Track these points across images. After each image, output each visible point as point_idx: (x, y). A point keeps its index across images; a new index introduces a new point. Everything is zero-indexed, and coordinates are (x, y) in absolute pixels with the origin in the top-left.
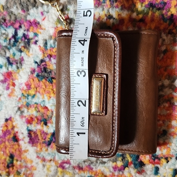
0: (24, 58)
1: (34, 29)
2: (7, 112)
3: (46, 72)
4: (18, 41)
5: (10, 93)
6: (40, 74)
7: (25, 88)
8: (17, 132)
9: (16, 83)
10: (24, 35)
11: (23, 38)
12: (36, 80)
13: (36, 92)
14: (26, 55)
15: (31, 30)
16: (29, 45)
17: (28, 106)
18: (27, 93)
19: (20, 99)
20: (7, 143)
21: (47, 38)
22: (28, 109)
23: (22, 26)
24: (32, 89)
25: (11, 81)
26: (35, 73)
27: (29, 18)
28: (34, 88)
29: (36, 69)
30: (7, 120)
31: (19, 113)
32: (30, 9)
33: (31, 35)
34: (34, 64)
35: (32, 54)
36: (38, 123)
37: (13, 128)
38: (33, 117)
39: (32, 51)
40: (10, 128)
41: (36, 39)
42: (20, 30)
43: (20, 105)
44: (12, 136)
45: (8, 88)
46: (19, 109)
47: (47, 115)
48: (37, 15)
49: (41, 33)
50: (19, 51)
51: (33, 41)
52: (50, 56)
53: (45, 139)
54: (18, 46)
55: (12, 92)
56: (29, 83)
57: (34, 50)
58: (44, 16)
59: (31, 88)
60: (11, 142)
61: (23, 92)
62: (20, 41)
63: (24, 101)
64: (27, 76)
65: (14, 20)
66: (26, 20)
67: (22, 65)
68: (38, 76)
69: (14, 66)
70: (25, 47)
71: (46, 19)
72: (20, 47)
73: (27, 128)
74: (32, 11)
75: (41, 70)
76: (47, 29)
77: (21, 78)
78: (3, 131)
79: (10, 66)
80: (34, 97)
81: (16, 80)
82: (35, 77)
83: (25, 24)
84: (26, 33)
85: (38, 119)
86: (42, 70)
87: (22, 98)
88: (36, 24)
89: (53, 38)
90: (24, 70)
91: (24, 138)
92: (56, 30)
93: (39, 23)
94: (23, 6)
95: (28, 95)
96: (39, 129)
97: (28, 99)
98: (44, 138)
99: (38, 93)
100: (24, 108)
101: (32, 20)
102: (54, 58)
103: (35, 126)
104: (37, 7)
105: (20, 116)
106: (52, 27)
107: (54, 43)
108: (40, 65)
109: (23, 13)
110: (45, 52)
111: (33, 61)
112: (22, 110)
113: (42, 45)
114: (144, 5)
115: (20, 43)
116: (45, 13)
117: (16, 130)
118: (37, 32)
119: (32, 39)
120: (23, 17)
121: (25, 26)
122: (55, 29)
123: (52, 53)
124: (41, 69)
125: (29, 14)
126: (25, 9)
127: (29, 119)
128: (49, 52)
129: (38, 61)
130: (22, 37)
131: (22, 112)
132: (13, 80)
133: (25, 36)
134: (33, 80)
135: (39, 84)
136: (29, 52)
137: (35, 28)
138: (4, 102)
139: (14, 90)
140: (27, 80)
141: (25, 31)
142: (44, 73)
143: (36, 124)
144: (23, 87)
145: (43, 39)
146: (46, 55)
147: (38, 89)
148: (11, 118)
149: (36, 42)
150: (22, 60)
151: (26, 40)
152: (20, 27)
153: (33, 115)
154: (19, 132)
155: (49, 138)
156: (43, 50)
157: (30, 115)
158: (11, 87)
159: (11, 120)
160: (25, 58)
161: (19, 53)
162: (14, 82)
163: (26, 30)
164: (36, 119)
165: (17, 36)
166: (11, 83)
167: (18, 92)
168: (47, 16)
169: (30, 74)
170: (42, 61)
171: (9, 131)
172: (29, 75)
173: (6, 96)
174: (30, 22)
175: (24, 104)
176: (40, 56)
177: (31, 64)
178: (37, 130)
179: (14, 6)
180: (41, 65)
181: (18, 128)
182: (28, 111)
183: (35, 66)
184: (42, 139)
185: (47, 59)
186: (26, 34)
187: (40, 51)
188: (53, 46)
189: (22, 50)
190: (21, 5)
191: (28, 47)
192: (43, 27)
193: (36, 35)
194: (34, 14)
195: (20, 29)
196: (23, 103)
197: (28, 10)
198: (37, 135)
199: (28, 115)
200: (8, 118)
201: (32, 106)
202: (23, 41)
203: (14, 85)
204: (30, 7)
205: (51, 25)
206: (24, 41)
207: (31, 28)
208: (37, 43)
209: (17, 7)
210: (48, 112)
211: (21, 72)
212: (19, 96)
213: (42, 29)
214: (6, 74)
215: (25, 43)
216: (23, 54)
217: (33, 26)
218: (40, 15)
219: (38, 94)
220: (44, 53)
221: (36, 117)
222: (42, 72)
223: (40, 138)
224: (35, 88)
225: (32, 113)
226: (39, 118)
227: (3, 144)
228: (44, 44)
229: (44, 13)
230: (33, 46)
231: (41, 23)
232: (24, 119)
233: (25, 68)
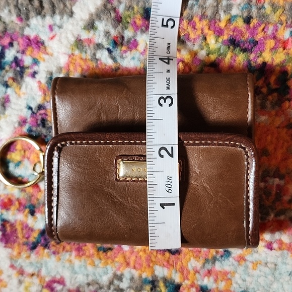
0: (11, 98)
1: (35, 53)
3: (44, 126)
4: (4, 69)
6: (34, 129)
10: (16, 59)
11: (14, 65)
13: (24, 157)
14: (14, 93)
15: (28, 53)
16: (22, 77)
18: (8, 157)
21: (54, 69)
23: (15, 43)
24: (17, 152)
26: (25, 124)
27: (28, 32)
28: (20, 151)
29: (29, 120)
32: (32, 17)
33: (27, 60)
34: (26, 110)
35: (24, 93)
36: (19, 211)
38: (13, 199)
39: (26, 87)
41: (36, 68)
42: (10, 50)
47: (38, 200)
48: (41, 29)
49: (44, 60)
50: (4, 85)
51: (30, 71)
53: (27, 238)
54: (3, 77)
57: (29, 87)
58: (54, 33)
59: (16, 150)
62: (7, 68)
64: (12, 129)
65: (3, 32)
66: (23, 35)
67: (5, 109)
68: (30, 131)
70: (14, 79)
71: (57, 38)
72: (6, 79)
73: (1, 216)
74: (35, 21)
75: (37, 122)
76: (55, 54)
77: (1, 131)
80: (18, 166)
82: (25, 133)
83: (20, 41)
84: (19, 56)
85: (20, 204)
86: (39, 122)
88: (38, 44)
89: (63, 71)
90: (8, 117)
92: (70, 59)
93: (43, 44)
94: (20, 10)
95: (9, 161)
96: (21, 221)
98: (26, 236)
99: (26, 160)
101: (32, 36)
103: (14, 214)
104: (44, 16)
106: (65, 54)
108: (36, 114)
109: (19, 23)
110: (47, 94)
111: (25, 105)
113: (44, 81)
114: (220, 40)
115: (7, 71)
116: (56, 29)
118: (38, 58)
119: (28, 68)
120: (18, 29)
121: (18, 44)
122: (70, 56)
124: (37, 120)
125: (28, 26)
126: (23, 16)
127: (6, 200)
129: (34, 106)
130: (12, 62)
133: (17, 61)
135: (29, 145)
136: (20, 88)
137: (36, 50)
140: (10, 135)
141: (18, 52)
142: (41, 127)
143: (16, 212)
145: (46, 70)
146: (48, 99)
147: (27, 153)
149: (34, 75)
150: (7, 100)
151: (18, 69)
152: (11, 44)
153: (12, 195)
155: (35, 238)
156: (44, 90)
157: (8, 195)
160: (13, 98)
161: (4, 89)
163: (21, 52)
164: (17, 203)
165: (4, 59)
168: (58, 34)
169: (16, 125)
170: (40, 107)
172: (15, 128)
174: (29, 40)
176: (38, 99)
177: (21, 110)
178: (16, 221)
179: (5, 8)
180: (38, 114)
182: (5, 188)
183: (27, 114)
184: (23, 237)
185: (49, 106)
186: (20, 58)
187: (40, 90)
189: (9, 83)
190: (17, 9)
191: (19, 79)
192: (49, 50)
193: (36, 62)
194: (37, 27)
195: (11, 48)
197: (28, 18)
198: (16, 230)
199: (4, 195)
202: (12, 69)
204: (32, 14)
205: (63, 50)
206: (15, 70)
207: (30, 49)
208: (36, 76)
209: (10, 11)
210: (40, 193)
213: (47, 54)
215: (15, 73)
216: (9, 91)
217: (34, 46)
218: (47, 30)
219: (26, 162)
220: (45, 94)
221: (18, 200)
222: (38, 125)
223: (20, 235)
224: (23, 151)
225: (12, 192)
226: (23, 202)
228: (47, 79)
229: (54, 27)
230: (28, 79)
231: (46, 44)
233: (10, 116)
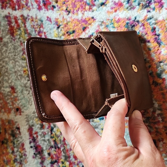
0: (135, 9)
2: (97, 15)
3: (132, 27)
5: (109, 12)
6: (129, 25)
7: (117, 19)
8: (88, 28)
9: (117, 12)
11: (148, 2)
12: (125, 24)
13: (117, 27)
14: (138, 9)
15: (156, 4)
16: (145, 8)
17: (106, 27)
18: (114, 22)
19: (109, 19)
20: (80, 25)
21: (155, 17)
22: (105, 27)
24: (117, 24)
25: (118, 8)
26: (129, 20)
28: (118, 25)
29: (131, 21)
30: (93, 18)
31: (100, 23)
33: (153, 6)
34: (134, 17)
35: (140, 13)
37: (90, 24)
39: (142, 12)
40: (89, 22)
41: (151, 11)
43: (105, 21)
44: (85, 26)
45: (112, 8)
46: (103, 22)
49: (156, 12)
52: (143, 25)
54: (141, 1)
55: (111, 12)
56: (121, 20)
57: (143, 13)
60: (81, 27)
61: (114, 19)
63: (108, 23)
64: (125, 17)
67: (130, 10)
68: (127, 24)
69: (127, 5)
70: (143, 5)
72: (141, 3)
73: (93, 33)
76: (161, 14)
77: (122, 14)
78: (86, 19)
79: (126, 2)
80: (113, 28)
81: (119, 11)
82: (126, 22)
86: (132, 25)
87: (109, 21)
88: (161, 5)
89: (156, 21)
90: (128, 13)
91: (87, 34)
92: (162, 21)
93: (162, 7)
95: (113, 23)
97: (111, 24)
100: (104, 25)
101: (163, 1)
102: (143, 29)
105: (98, 25)
106: (163, 18)
107: (153, 24)
111: (135, 16)
112: (103, 24)
113: (148, 16)
115: (144, 1)
117: (90, 26)
118: (156, 9)
119: (150, 8)
122: (163, 20)
123: (146, 26)
124: (133, 23)
128: (145, 23)
129: (137, 19)
131: (101, 25)
132: (119, 8)
133: (150, 2)
134: (124, 22)
135: (122, 27)
136: (140, 10)
137: (158, 6)
138: (102, 11)
139: (112, 13)
140: (122, 18)
144: (116, 18)
145: (153, 15)
146: (143, 22)
147: (119, 27)
148: (95, 20)
149: (149, 11)
150: (134, 8)
151: (148, 4)
154: (89, 29)
156: (145, 19)
158: (113, 10)
159: (94, 20)
160: (136, 10)
161: (137, 4)
162: (118, 10)
163: (155, 1)
166: (116, 9)
167: (112, 16)
169: (127, 18)
170: (138, 21)
171: (87, 22)
172: (125, 18)
173: (107, 9)
174: (161, 1)
175: (107, 24)
176: (140, 19)
177: (133, 16)
180: (135, 22)
181: (91, 27)
182: (103, 28)
183: (133, 18)
185: (140, 24)
186: (152, 2)
187: (144, 17)
188: (151, 24)
189: (140, 5)
191: (144, 7)
192: (161, 11)
193: (154, 9)
196: (107, 22)
200: (94, 18)
201: (107, 29)
202: (146, 2)
203: (116, 11)
205: (164, 16)
207: (158, 4)
208: (149, 13)
211: (125, 12)
212: (110, 18)
213: (159, 11)
214: (120, 3)
215: (146, 4)
216: (137, 7)
217: (159, 4)
222: (131, 25)
227: (78, 23)
230: (146, 10)
231: (163, 8)
232: (97, 28)
233: (129, 13)
